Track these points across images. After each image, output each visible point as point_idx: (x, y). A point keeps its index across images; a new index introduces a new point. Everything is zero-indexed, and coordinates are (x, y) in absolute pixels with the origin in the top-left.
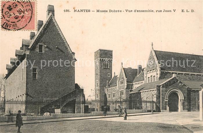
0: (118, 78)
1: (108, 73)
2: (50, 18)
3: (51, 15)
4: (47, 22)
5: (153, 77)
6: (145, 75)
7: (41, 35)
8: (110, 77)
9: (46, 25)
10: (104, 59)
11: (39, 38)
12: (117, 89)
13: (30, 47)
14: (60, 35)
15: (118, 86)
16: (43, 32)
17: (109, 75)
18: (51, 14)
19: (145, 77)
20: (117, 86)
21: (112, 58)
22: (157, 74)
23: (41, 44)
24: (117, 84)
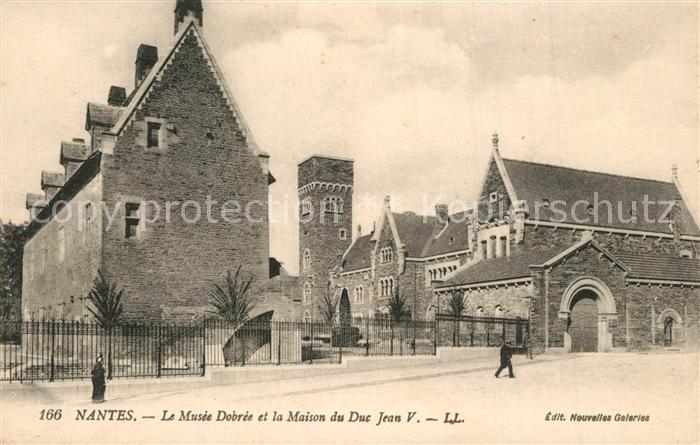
0: (375, 241)
1: (341, 226)
2: (188, 33)
3: (192, 24)
4: (177, 46)
5: (498, 240)
6: (471, 236)
7: (154, 88)
8: (345, 238)
9: (173, 57)
10: (328, 185)
11: (147, 100)
12: (373, 274)
13: (115, 130)
14: (221, 93)
15: (374, 267)
16: (162, 78)
17: (343, 232)
18: (189, 18)
19: (470, 241)
20: (370, 266)
21: (351, 182)
22: (513, 232)
23: (154, 120)
24: (373, 261)
